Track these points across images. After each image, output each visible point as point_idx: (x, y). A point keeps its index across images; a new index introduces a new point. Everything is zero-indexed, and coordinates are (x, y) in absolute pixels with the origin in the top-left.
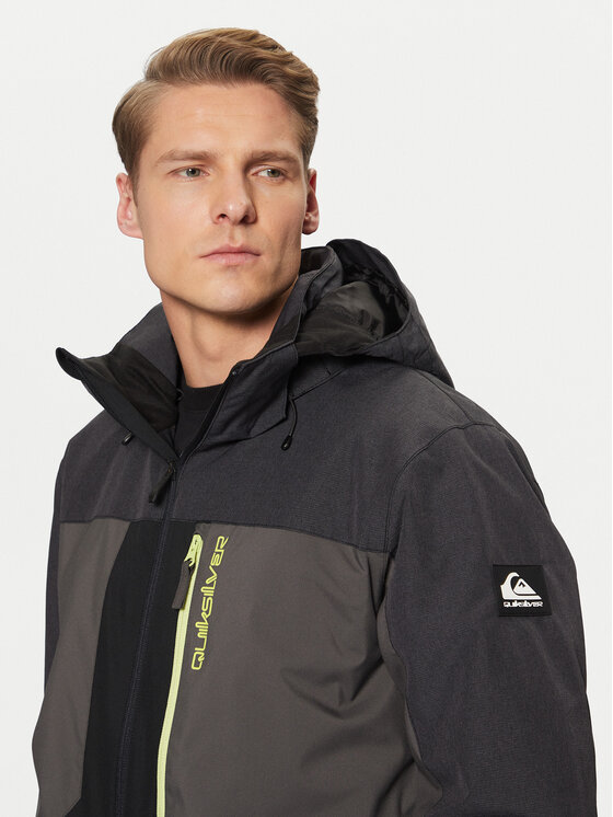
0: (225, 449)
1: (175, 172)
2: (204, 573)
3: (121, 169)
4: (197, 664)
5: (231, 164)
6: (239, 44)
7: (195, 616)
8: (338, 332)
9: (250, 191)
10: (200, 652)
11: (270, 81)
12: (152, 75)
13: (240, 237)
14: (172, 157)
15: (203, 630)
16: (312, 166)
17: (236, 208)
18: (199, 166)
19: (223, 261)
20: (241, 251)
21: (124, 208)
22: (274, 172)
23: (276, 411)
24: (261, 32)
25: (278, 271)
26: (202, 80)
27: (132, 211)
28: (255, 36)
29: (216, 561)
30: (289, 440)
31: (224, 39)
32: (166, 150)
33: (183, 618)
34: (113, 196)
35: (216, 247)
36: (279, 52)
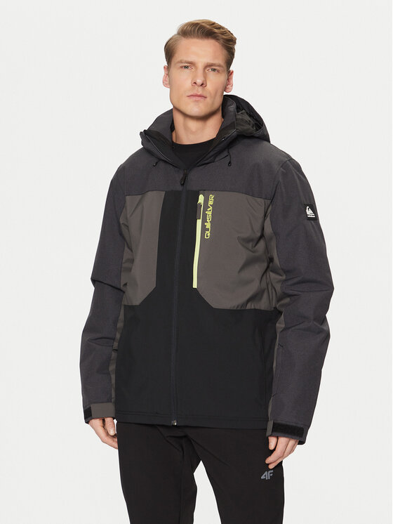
0: (203, 166)
1: (182, 67)
2: (206, 207)
3: (166, 64)
4: (207, 236)
5: (200, 66)
6: (208, 27)
7: (204, 221)
8: (245, 128)
9: (205, 76)
10: (208, 233)
11: (217, 39)
12: (178, 34)
13: (200, 91)
14: (181, 62)
15: (208, 225)
16: (231, 69)
17: (199, 81)
18: (189, 65)
19: (194, 98)
20: (200, 96)
21: (165, 77)
22: (214, 70)
23: (225, 153)
24: (216, 22)
25: (213, 103)
26: (194, 37)
27: (167, 79)
28: (214, 23)
29: (211, 203)
30: (230, 163)
31: (203, 24)
32: (179, 59)
33: (199, 222)
34: (162, 73)
35: (192, 93)
36: (222, 30)
